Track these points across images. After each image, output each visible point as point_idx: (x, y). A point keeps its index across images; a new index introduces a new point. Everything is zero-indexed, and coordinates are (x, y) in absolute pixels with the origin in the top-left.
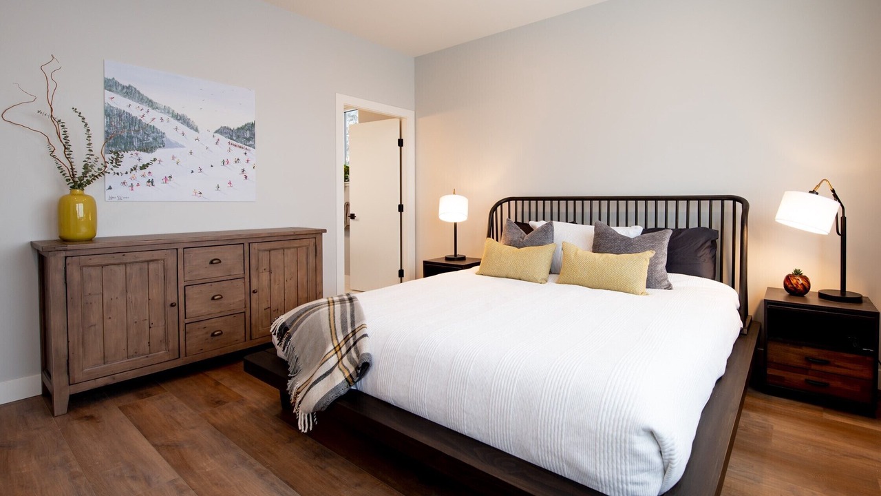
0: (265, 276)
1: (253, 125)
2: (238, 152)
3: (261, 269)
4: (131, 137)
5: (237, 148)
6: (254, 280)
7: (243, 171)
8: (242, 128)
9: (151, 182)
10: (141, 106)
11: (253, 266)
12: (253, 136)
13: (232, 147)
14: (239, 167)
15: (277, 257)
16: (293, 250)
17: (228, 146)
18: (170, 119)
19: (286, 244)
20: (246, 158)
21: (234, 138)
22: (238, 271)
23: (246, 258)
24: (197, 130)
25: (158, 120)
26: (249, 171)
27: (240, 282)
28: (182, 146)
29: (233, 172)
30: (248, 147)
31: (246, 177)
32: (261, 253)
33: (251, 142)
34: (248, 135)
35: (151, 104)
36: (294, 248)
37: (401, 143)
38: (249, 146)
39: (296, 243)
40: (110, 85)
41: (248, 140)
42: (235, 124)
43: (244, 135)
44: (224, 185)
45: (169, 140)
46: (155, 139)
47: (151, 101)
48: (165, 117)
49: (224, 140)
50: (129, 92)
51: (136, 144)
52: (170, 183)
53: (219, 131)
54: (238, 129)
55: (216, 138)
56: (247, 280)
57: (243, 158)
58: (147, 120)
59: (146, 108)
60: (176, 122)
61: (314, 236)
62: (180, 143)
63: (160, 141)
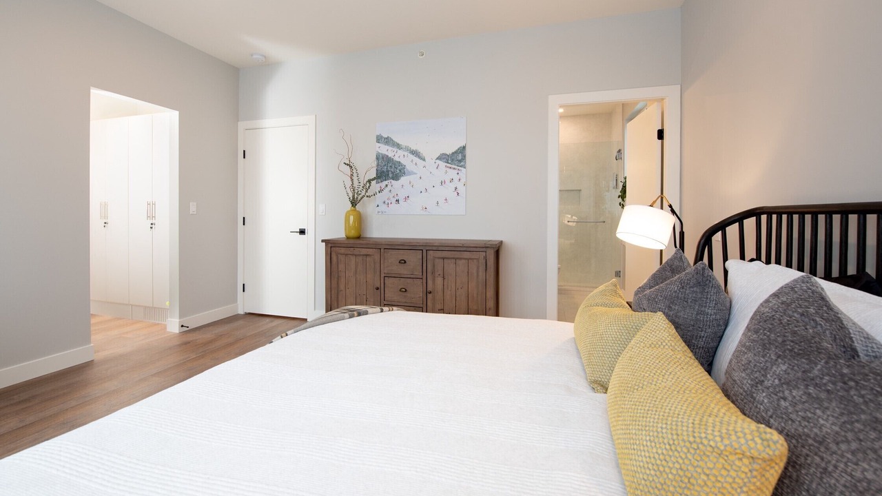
0: (439, 281)
1: (464, 148)
2: (452, 173)
3: (437, 274)
4: (388, 171)
5: (452, 170)
6: (430, 282)
7: (456, 188)
8: (455, 152)
9: (397, 201)
10: (394, 149)
11: (429, 270)
12: (464, 157)
13: (448, 170)
14: (453, 186)
15: (450, 266)
16: (463, 261)
17: (445, 169)
18: (409, 154)
19: (457, 255)
20: (458, 177)
21: (450, 162)
22: (418, 273)
23: (424, 261)
24: (424, 160)
25: (402, 156)
26: (461, 189)
27: (419, 282)
28: (416, 174)
29: (448, 191)
30: (460, 168)
31: (458, 194)
32: (437, 260)
33: (462, 163)
34: (460, 157)
35: (398, 146)
36: (464, 259)
37: (661, 135)
38: (461, 166)
39: (467, 255)
40: (379, 139)
41: (460, 161)
42: (449, 151)
43: (457, 158)
44: (442, 202)
45: (408, 170)
46: (400, 171)
47: (398, 144)
48: (406, 153)
49: (442, 164)
50: (388, 141)
51: (390, 175)
52: (408, 201)
53: (439, 158)
54: (453, 153)
55: (437, 164)
56: (425, 281)
57: (456, 178)
58: (396, 158)
59: (395, 149)
60: (412, 156)
61: (484, 249)
62: (415, 171)
63: (402, 171)
